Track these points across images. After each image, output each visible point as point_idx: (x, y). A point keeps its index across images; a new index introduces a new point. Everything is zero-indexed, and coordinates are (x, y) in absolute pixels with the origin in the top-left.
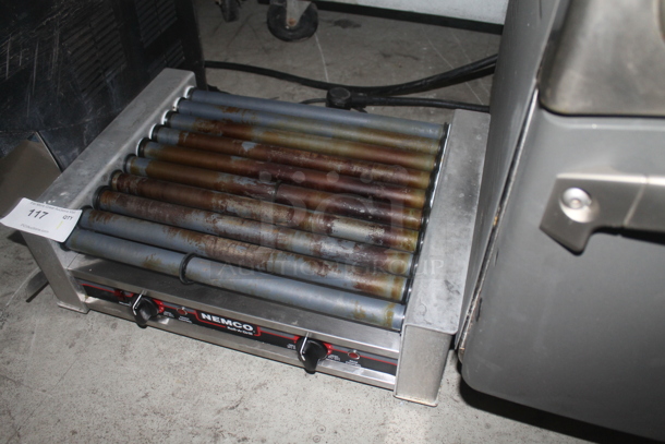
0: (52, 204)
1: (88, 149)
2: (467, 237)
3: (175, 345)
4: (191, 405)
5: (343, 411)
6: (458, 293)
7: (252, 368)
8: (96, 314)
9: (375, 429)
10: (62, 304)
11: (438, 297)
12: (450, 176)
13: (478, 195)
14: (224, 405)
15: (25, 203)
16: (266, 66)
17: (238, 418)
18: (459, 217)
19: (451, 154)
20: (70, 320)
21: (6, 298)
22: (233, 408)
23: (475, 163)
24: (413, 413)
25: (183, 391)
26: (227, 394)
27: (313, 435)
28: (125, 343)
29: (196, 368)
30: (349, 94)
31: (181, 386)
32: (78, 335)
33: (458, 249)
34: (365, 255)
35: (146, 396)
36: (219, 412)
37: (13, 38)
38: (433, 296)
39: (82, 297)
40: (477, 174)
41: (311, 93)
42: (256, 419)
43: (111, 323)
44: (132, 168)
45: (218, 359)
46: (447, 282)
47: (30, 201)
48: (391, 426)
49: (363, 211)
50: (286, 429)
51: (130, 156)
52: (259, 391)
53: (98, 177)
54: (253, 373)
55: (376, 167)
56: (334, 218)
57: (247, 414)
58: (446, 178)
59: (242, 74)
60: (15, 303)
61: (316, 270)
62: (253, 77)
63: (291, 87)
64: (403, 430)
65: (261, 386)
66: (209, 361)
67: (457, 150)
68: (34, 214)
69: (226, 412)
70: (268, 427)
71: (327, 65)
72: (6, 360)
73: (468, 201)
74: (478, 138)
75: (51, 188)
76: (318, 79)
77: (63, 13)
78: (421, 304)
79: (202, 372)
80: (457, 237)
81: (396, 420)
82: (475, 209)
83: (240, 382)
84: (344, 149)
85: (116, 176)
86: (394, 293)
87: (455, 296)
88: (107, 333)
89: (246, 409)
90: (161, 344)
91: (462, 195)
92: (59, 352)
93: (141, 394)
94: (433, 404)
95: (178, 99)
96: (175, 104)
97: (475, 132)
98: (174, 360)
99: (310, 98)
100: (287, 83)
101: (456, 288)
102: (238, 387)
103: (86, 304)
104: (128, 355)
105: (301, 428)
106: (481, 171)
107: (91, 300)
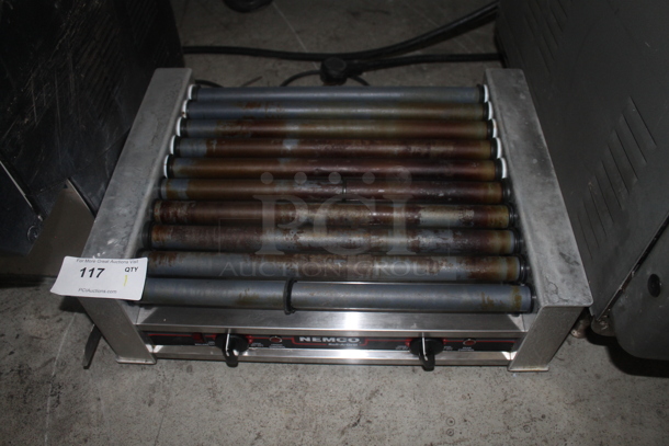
0: (102, 257)
1: (112, 181)
2: (559, 204)
3: (266, 373)
4: (311, 434)
5: (464, 397)
6: (578, 264)
7: (357, 378)
8: (164, 361)
9: (501, 406)
10: (123, 360)
11: (562, 272)
12: (514, 143)
13: (550, 158)
14: (346, 424)
15: (69, 262)
16: (232, 43)
17: (364, 433)
18: (543, 184)
19: (506, 119)
20: (137, 375)
21: (48, 367)
22: (355, 425)
23: (531, 125)
24: (528, 381)
25: (296, 420)
26: (343, 411)
27: (446, 429)
28: (210, 385)
29: (300, 393)
30: (345, 64)
31: (292, 416)
32: (153, 389)
33: (556, 218)
34: (466, 241)
35: (259, 436)
36: (343, 433)
37: (34, 75)
38: (557, 272)
39: (149, 347)
40: (539, 136)
41: (294, 67)
42: (383, 429)
43: (185, 367)
44: (169, 193)
45: (318, 378)
46: (562, 255)
47: (76, 258)
48: (514, 399)
49: (441, 194)
50: (416, 431)
51: (161, 180)
52: (374, 400)
53: (142, 212)
54: (360, 382)
55: (434, 144)
56: (420, 209)
57: (372, 426)
58: (512, 146)
59: (210, 57)
60: (62, 371)
61: (427, 267)
62: (223, 59)
63: (270, 63)
64: (525, 401)
65: (374, 393)
66: (310, 383)
67: (508, 114)
68: (87, 273)
69: (349, 430)
70: (399, 434)
71: (298, 32)
72: (82, 438)
73: (543, 165)
74: (522, 97)
75: (93, 238)
76: (295, 50)
77: (71, 31)
78: (550, 283)
79: (308, 395)
80: (551, 206)
81: (516, 393)
82: (554, 173)
83: (351, 396)
84: (392, 129)
85: (158, 207)
86: (509, 275)
87: (576, 267)
88: (185, 379)
89: (369, 422)
90: (250, 376)
91: (535, 161)
92: (138, 414)
93: (253, 436)
94: (546, 369)
95: (185, 103)
96: (184, 109)
97: (517, 91)
98: (273, 390)
99: (296, 73)
100: (263, 60)
101: (572, 259)
102: (352, 401)
103: (154, 354)
104: (219, 397)
105: (431, 426)
106: (541, 132)
107: (158, 348)
